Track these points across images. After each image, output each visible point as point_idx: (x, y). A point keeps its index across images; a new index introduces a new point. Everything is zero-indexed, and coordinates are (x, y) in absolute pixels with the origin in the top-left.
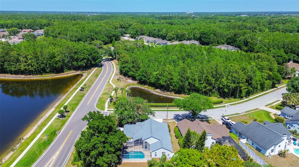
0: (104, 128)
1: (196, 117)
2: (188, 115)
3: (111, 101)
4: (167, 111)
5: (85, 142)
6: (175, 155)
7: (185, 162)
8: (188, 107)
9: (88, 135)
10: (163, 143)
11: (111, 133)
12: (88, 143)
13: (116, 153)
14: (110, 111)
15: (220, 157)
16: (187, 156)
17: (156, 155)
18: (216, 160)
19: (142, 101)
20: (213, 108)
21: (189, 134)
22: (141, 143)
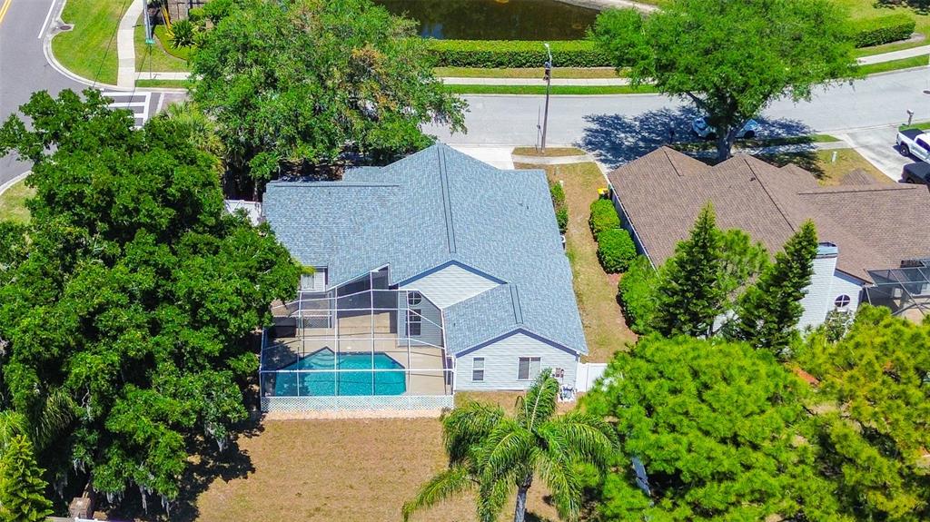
0: (150, 205)
1: (733, 134)
2: (679, 121)
3: (156, 21)
4: (548, 91)
5: (28, 292)
6: (607, 375)
7: (673, 421)
8: (688, 71)
9: (45, 252)
10: (524, 302)
11: (190, 236)
12: (47, 302)
13: (232, 362)
14: (158, 90)
15: (896, 388)
16: (691, 386)
17: (478, 375)
18: (871, 409)
19: (376, 21)
20: (856, 72)
21: (704, 246)
22: (387, 301)
